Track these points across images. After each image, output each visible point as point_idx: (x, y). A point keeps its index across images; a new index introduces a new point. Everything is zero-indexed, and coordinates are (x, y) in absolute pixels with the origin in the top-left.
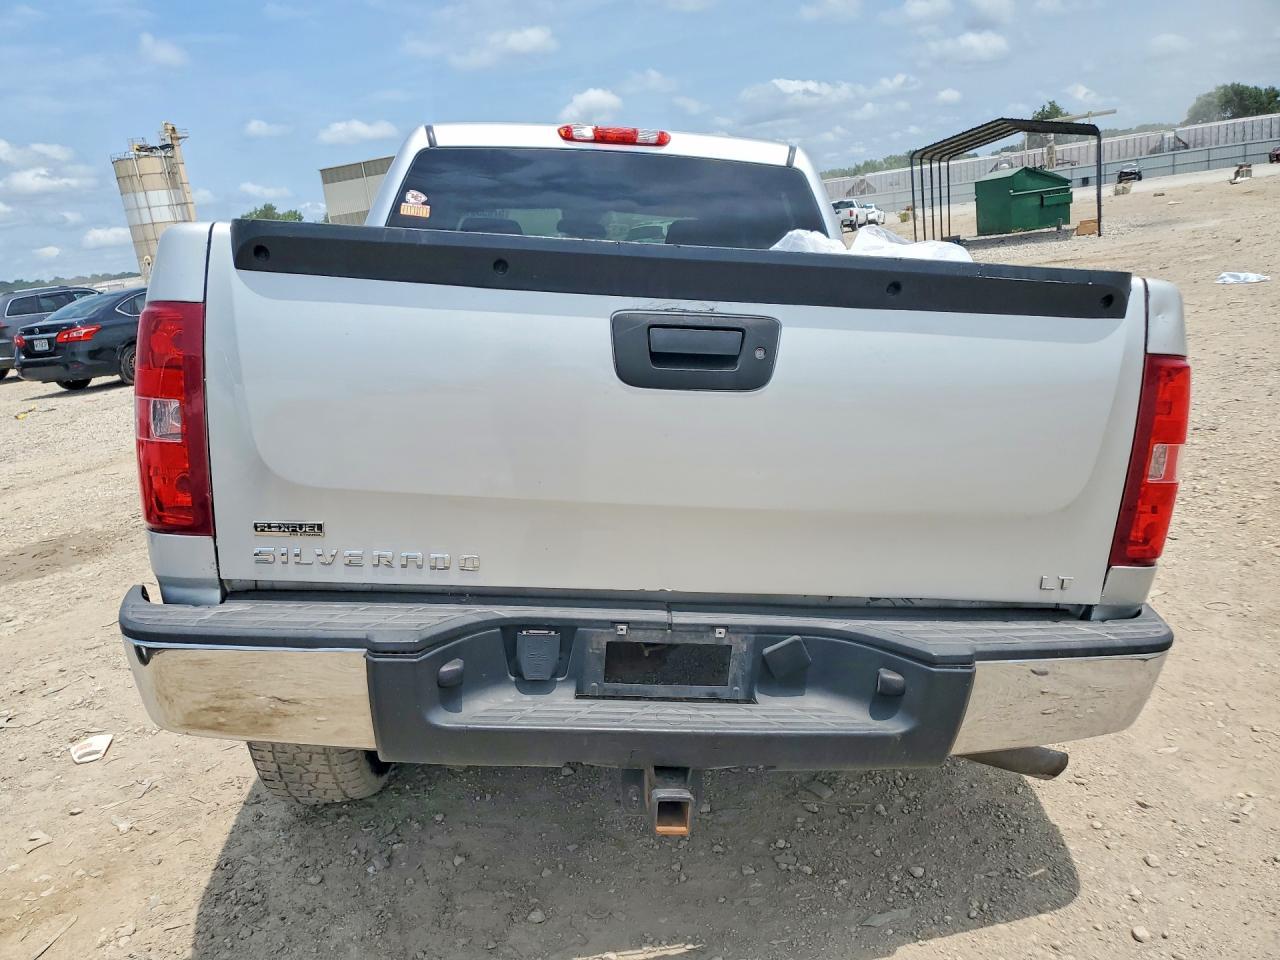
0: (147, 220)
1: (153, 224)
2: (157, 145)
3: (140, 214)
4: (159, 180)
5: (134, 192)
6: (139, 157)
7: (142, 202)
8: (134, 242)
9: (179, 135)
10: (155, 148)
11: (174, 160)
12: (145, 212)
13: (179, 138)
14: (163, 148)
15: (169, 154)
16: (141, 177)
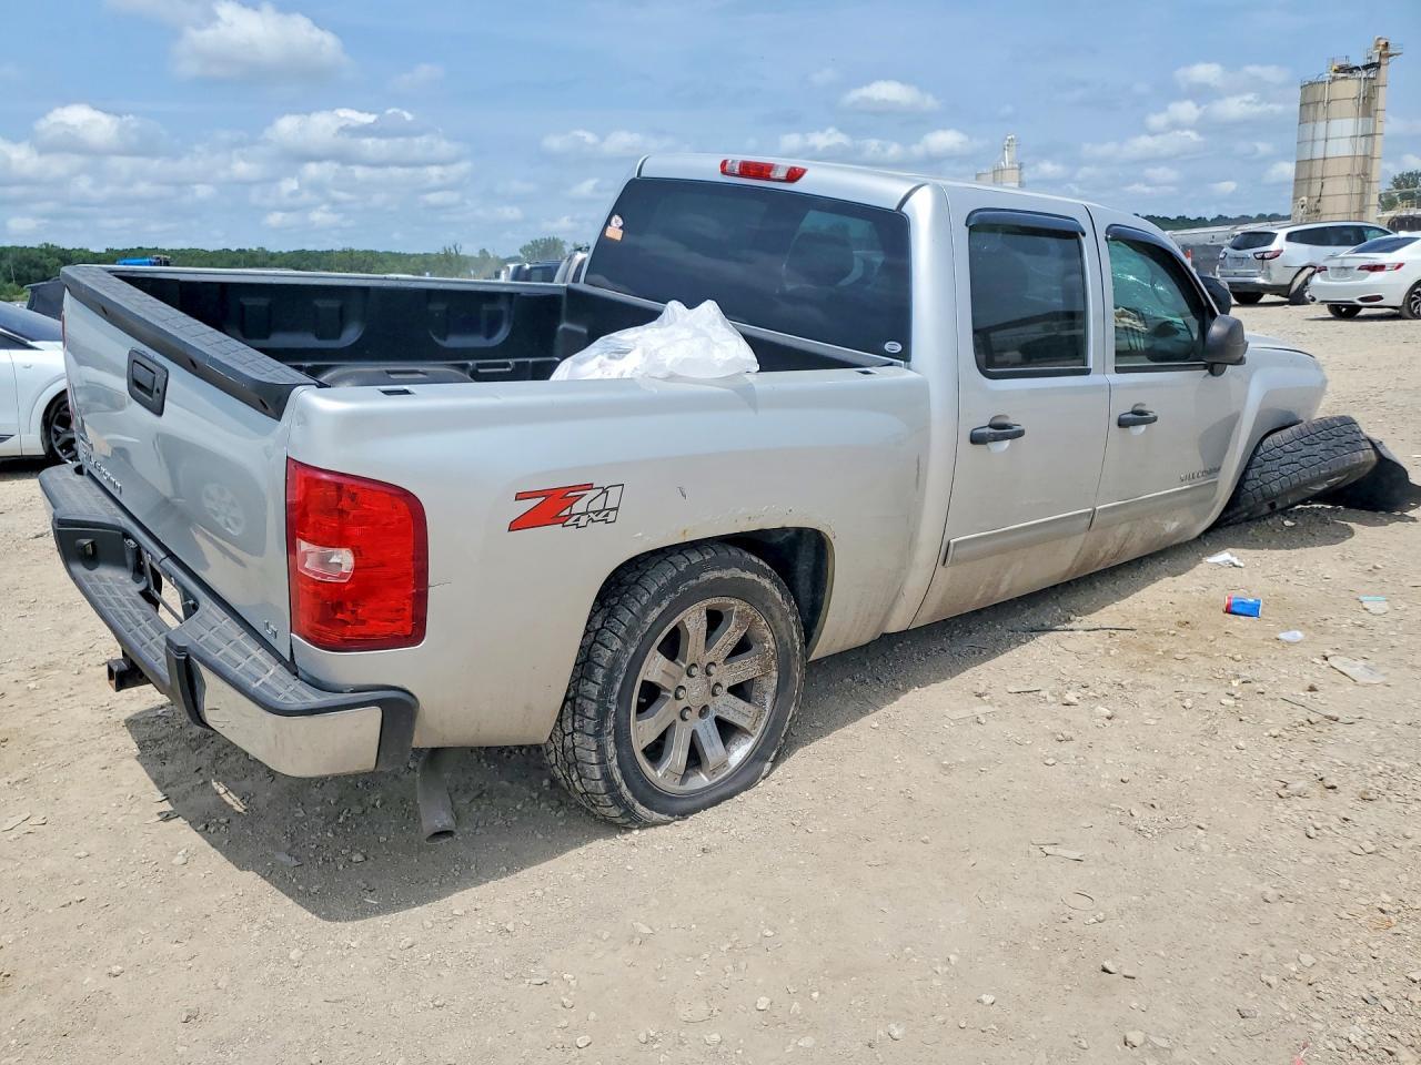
0: (1319, 154)
1: (1325, 159)
2: (1360, 64)
3: (1312, 146)
4: (1350, 106)
5: (1315, 121)
6: (1334, 79)
7: (1321, 133)
8: (1296, 180)
9: (1391, 51)
10: (1357, 68)
11: (1375, 83)
12: (1320, 145)
13: (1391, 56)
14: (1366, 67)
15: (1371, 76)
16: (1328, 103)
